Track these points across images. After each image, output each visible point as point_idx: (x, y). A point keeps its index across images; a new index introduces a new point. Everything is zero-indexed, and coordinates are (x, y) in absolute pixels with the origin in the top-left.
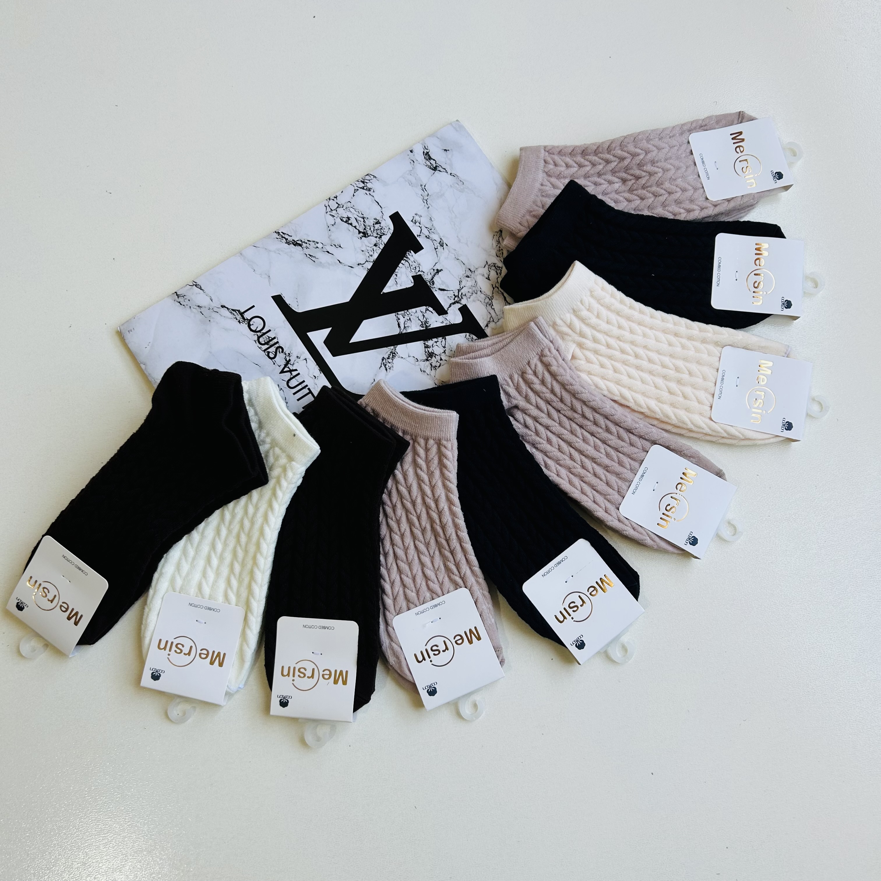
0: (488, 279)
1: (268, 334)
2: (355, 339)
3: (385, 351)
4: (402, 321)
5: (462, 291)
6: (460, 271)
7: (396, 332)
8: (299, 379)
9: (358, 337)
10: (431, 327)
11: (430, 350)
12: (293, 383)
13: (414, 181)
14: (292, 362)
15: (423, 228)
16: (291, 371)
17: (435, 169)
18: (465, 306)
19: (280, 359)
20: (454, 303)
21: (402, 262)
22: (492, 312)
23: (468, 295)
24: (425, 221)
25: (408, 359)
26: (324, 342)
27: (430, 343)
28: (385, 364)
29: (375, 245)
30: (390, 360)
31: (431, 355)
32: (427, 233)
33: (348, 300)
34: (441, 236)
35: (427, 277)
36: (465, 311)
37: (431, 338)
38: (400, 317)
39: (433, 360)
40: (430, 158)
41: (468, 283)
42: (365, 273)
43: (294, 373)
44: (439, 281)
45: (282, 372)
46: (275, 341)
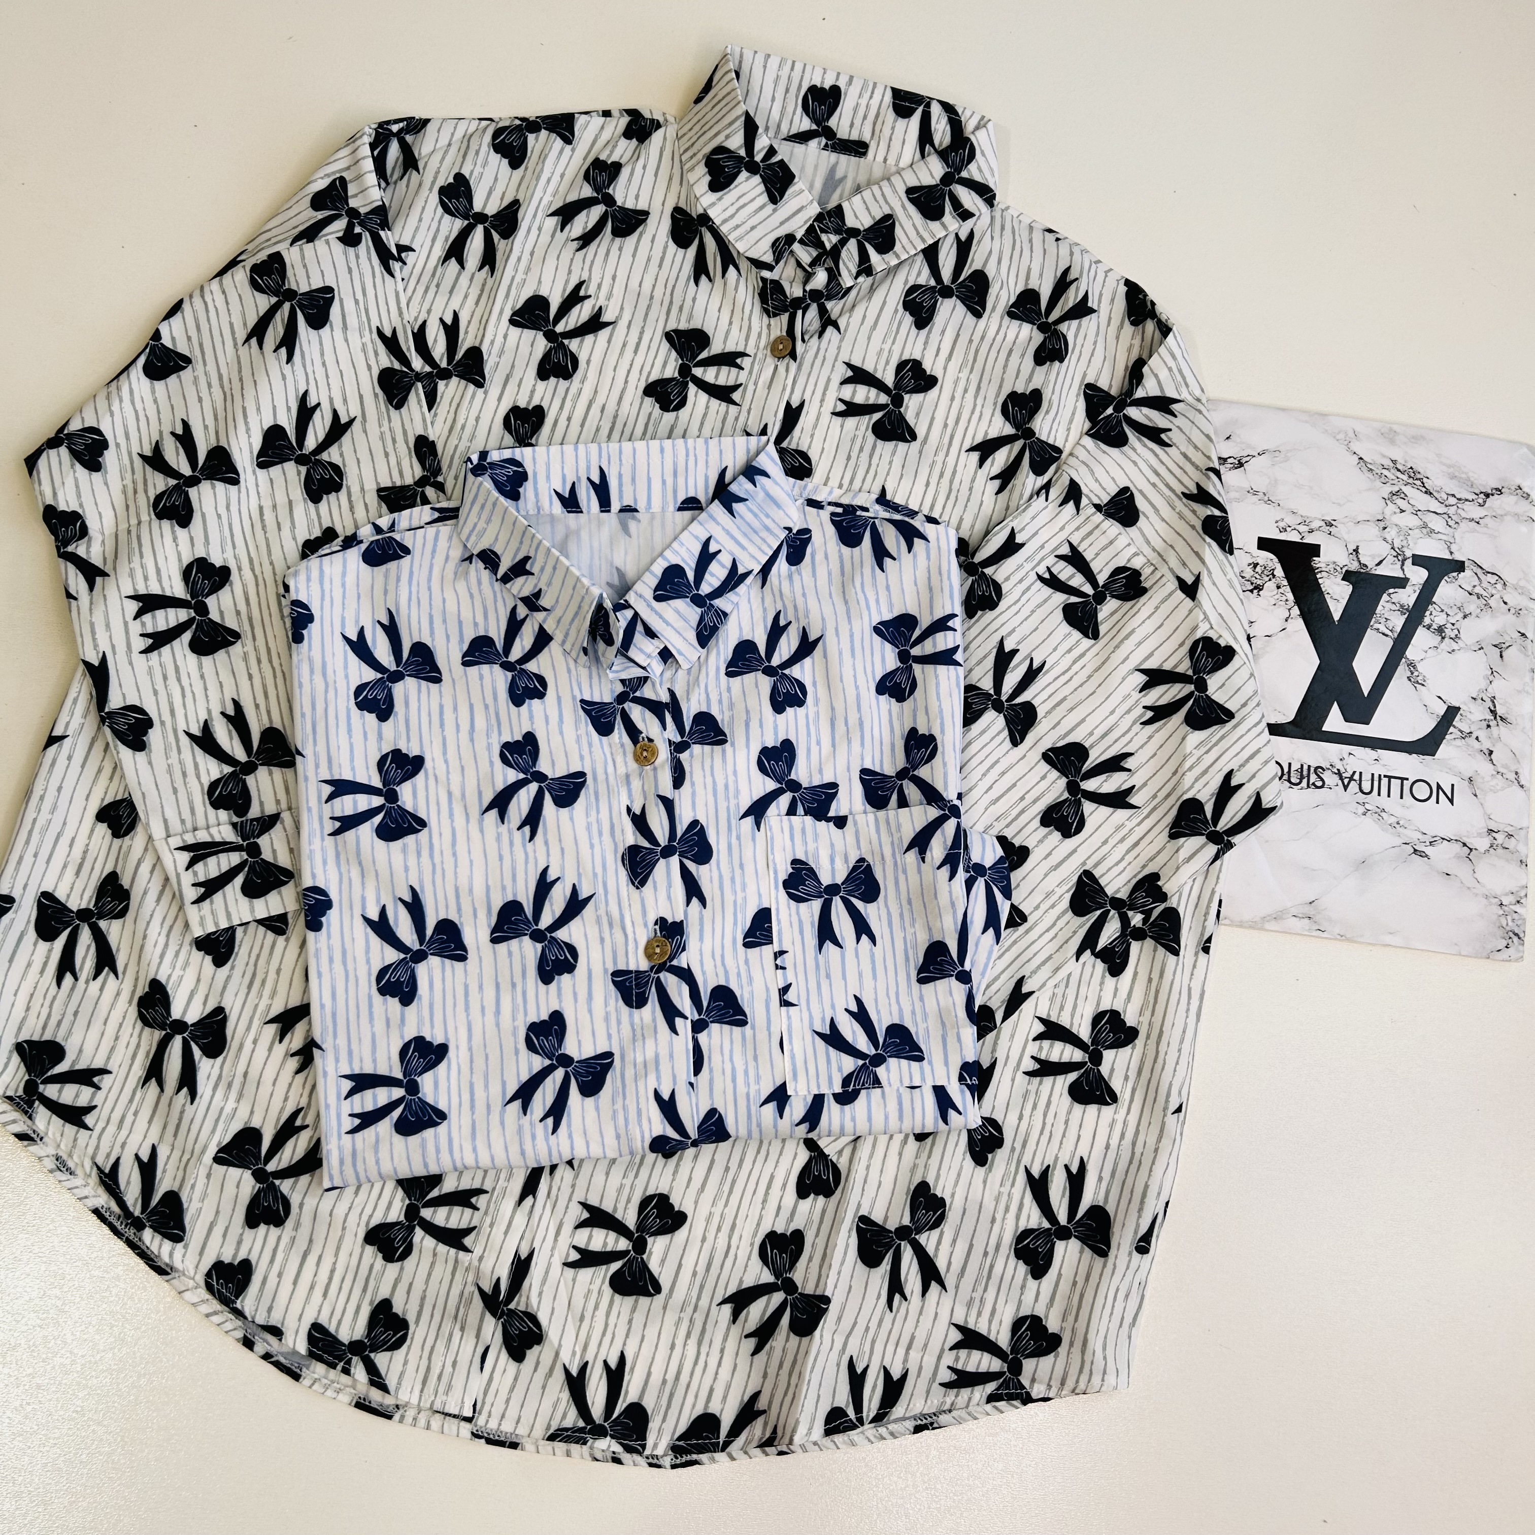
0: (1402, 511)
1: (1293, 769)
2: (1366, 688)
3: (1402, 671)
4: (1382, 628)
5: (1396, 546)
6: (1373, 531)
7: (1390, 643)
8: (1366, 777)
9: (1366, 684)
10: (1411, 605)
11: (1435, 626)
12: (1366, 787)
13: (1237, 495)
14: (1342, 770)
15: (1298, 527)
16: (1351, 779)
17: (1241, 465)
18: (1414, 557)
19: (1330, 778)
20: (1403, 564)
21: (1318, 576)
22: (1440, 536)
23: (1404, 543)
24: (1290, 520)
25: (1428, 655)
26: (1346, 720)
27: (1427, 621)
28: (1415, 681)
29: (1278, 587)
30: (1416, 673)
31: (1440, 630)
32: (1306, 529)
33: (1317, 662)
34: (1320, 517)
35: (1354, 566)
36: (1418, 560)
37: (1423, 616)
38: (1377, 626)
39: (1448, 632)
40: (1225, 460)
41: (1391, 534)
42: (1301, 622)
43: (1356, 777)
44: (1368, 559)
45: (1346, 788)
46: (1305, 767)
